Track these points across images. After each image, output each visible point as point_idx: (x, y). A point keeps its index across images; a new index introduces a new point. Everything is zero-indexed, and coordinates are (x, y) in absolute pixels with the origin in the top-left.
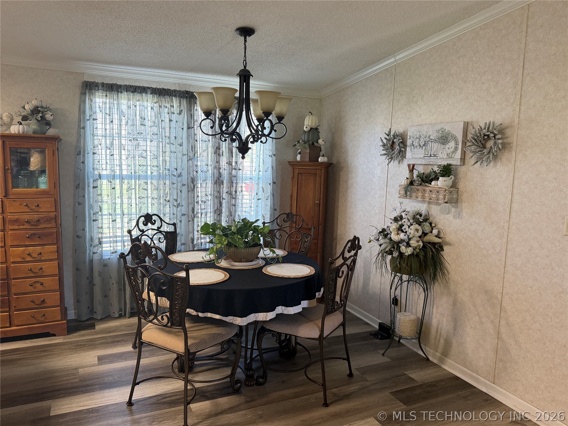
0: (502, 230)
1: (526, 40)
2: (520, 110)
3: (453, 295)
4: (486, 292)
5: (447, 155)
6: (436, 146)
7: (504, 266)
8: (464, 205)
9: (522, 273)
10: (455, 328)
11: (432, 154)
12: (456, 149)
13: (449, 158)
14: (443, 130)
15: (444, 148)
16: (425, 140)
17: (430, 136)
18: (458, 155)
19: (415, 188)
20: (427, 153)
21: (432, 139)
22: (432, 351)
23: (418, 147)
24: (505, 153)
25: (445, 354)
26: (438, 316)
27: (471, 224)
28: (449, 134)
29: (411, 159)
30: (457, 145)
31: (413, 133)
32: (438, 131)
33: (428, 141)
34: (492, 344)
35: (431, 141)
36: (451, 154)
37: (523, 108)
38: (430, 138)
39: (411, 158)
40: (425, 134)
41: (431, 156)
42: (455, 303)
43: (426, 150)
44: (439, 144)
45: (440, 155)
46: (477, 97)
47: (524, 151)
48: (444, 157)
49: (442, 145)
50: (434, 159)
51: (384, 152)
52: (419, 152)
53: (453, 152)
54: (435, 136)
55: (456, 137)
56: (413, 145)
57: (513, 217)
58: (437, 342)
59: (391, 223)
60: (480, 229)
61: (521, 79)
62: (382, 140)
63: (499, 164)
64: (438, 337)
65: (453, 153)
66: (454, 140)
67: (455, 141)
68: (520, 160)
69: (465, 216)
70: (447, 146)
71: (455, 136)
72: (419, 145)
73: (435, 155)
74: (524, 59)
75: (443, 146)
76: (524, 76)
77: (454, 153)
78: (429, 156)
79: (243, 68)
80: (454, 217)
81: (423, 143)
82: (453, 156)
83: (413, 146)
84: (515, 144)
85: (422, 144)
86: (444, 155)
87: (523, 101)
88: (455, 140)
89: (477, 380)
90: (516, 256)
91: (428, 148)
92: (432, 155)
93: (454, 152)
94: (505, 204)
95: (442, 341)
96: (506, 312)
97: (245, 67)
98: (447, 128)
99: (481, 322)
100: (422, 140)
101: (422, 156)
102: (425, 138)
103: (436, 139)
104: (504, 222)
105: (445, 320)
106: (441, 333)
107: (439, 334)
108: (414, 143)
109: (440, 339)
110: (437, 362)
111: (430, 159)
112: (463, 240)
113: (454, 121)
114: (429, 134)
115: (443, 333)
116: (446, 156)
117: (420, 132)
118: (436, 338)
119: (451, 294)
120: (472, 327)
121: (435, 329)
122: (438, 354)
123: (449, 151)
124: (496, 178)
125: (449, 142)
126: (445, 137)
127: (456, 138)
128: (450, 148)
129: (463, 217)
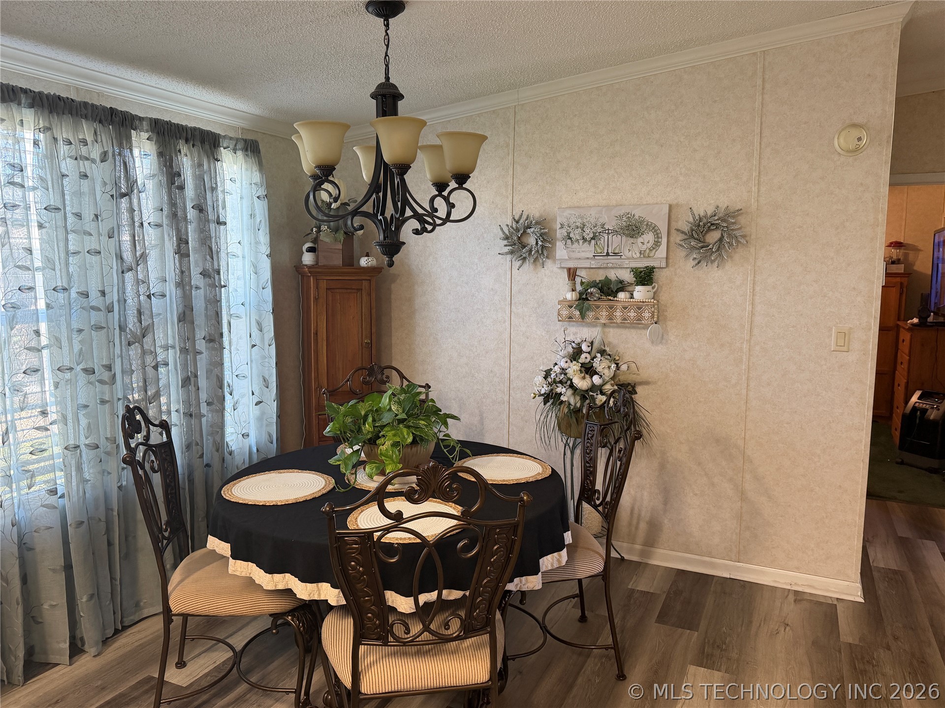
0: (739, 354)
1: (763, 99)
2: (759, 191)
3: (658, 455)
4: (718, 441)
5: (640, 253)
6: (616, 240)
7: (745, 401)
8: (670, 324)
9: (774, 407)
10: (666, 502)
11: (610, 251)
12: (657, 244)
13: (644, 257)
14: (629, 216)
15: (633, 243)
16: (593, 230)
17: (604, 225)
18: (662, 252)
19: (593, 305)
20: (599, 251)
21: (608, 230)
22: (625, 545)
23: (581, 242)
24: (737, 248)
25: (651, 542)
26: (632, 490)
27: (685, 350)
28: (642, 222)
29: (566, 260)
30: (658, 237)
31: (568, 219)
32: (620, 217)
33: (600, 232)
34: (732, 510)
35: (607, 231)
36: (648, 251)
37: (763, 189)
38: (605, 228)
39: (567, 258)
40: (593, 221)
41: (608, 254)
42: (662, 467)
43: (599, 246)
44: (624, 238)
45: (626, 253)
46: (684, 169)
47: (768, 246)
48: (635, 256)
49: (630, 239)
50: (618, 259)
51: (507, 249)
52: (583, 250)
53: (652, 248)
54: (614, 223)
55: (656, 226)
56: (570, 238)
57: (755, 335)
58: (633, 529)
59: (566, 362)
60: (700, 356)
61: (759, 151)
62: (502, 229)
63: (728, 265)
64: (635, 522)
65: (651, 250)
66: (653, 231)
67: (655, 233)
68: (763, 259)
69: (672, 339)
70: (640, 240)
71: (653, 225)
72: (583, 239)
73: (615, 254)
74: (761, 124)
75: (632, 240)
76: (762, 147)
77: (654, 250)
78: (605, 254)
79: (384, 81)
80: (653, 342)
81: (591, 235)
82: (651, 255)
83: (569, 241)
84: (753, 237)
85: (588, 238)
86: (634, 254)
87: (762, 180)
88: (655, 231)
89: (713, 565)
90: (763, 386)
91: (602, 242)
92: (610, 254)
93: (654, 248)
94: (742, 318)
95: (643, 526)
96: (751, 462)
97: (387, 78)
98: (638, 213)
99: (713, 484)
100: (587, 231)
101: (591, 255)
102: (594, 227)
103: (617, 229)
104: (742, 343)
105: (646, 494)
106: (639, 515)
107: (635, 516)
108: (572, 235)
109: (638, 523)
110: (638, 558)
111: (608, 259)
112: (671, 374)
113: (645, 203)
114: (601, 221)
115: (643, 514)
116: (638, 255)
117: (582, 218)
118: (630, 524)
119: (655, 455)
120: (696, 495)
121: (629, 511)
122: (638, 547)
123: (644, 247)
124: (724, 283)
125: (643, 234)
126: (634, 227)
127: (656, 228)
128: (646, 243)
129: (669, 342)
